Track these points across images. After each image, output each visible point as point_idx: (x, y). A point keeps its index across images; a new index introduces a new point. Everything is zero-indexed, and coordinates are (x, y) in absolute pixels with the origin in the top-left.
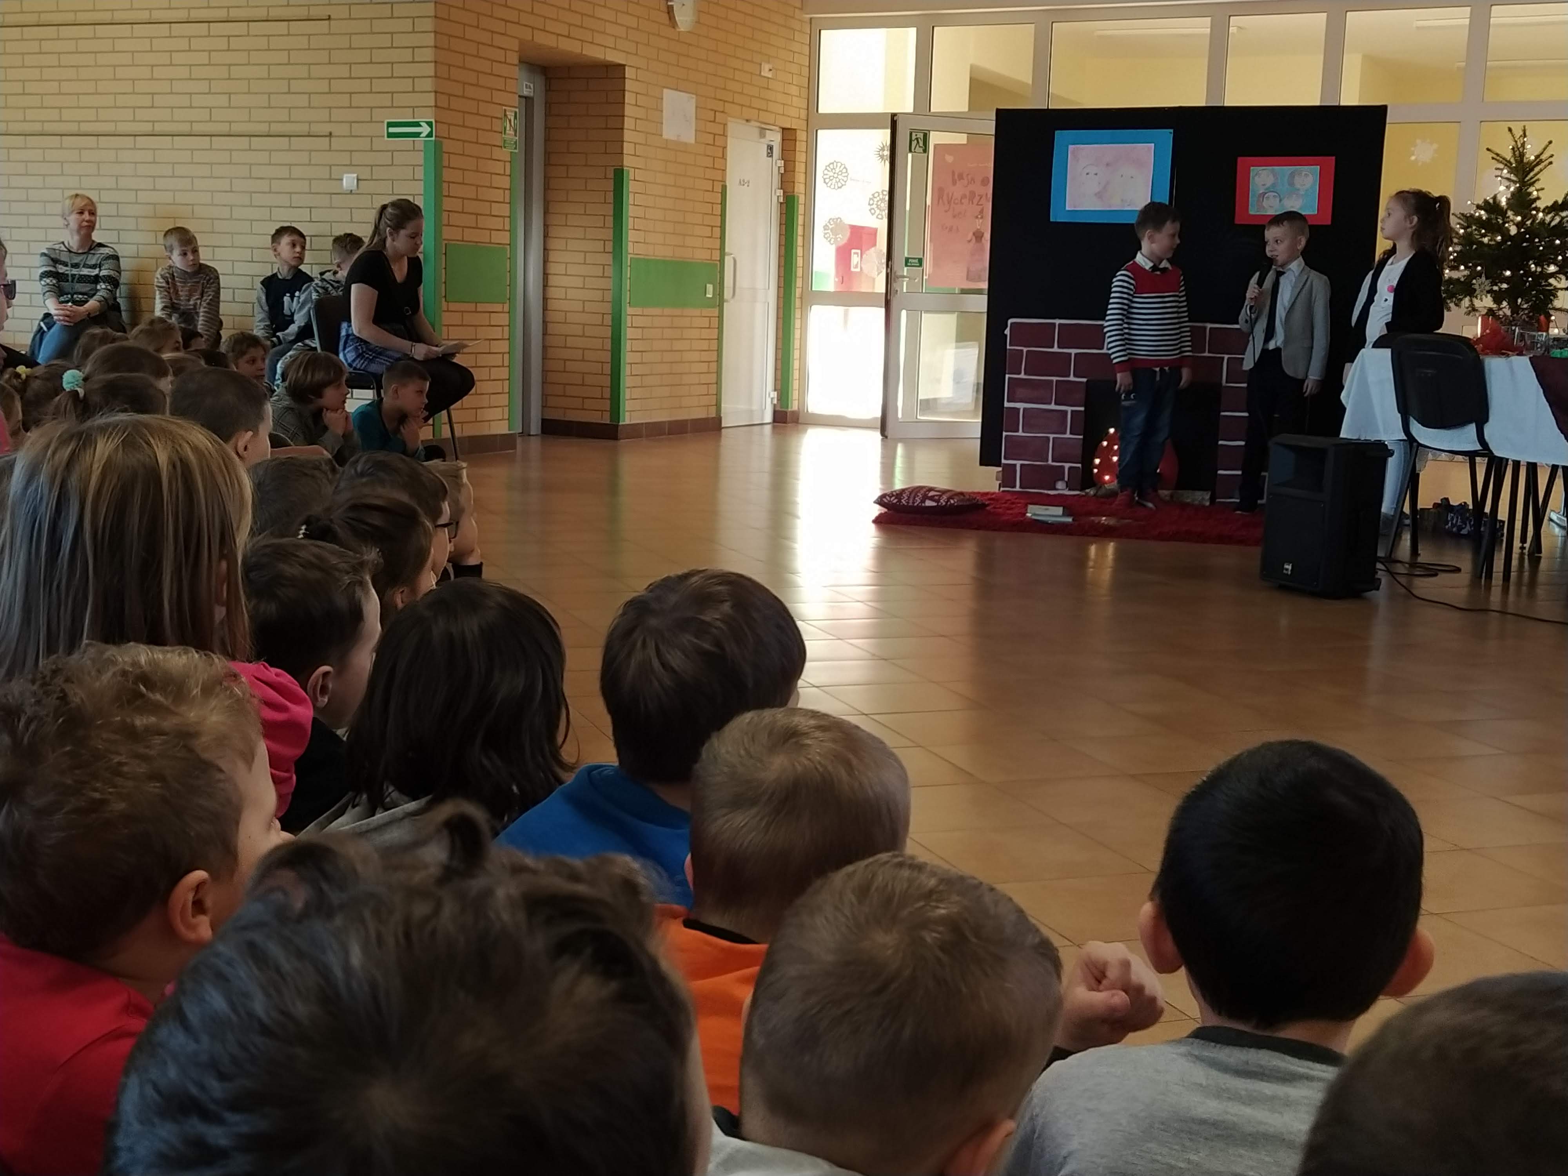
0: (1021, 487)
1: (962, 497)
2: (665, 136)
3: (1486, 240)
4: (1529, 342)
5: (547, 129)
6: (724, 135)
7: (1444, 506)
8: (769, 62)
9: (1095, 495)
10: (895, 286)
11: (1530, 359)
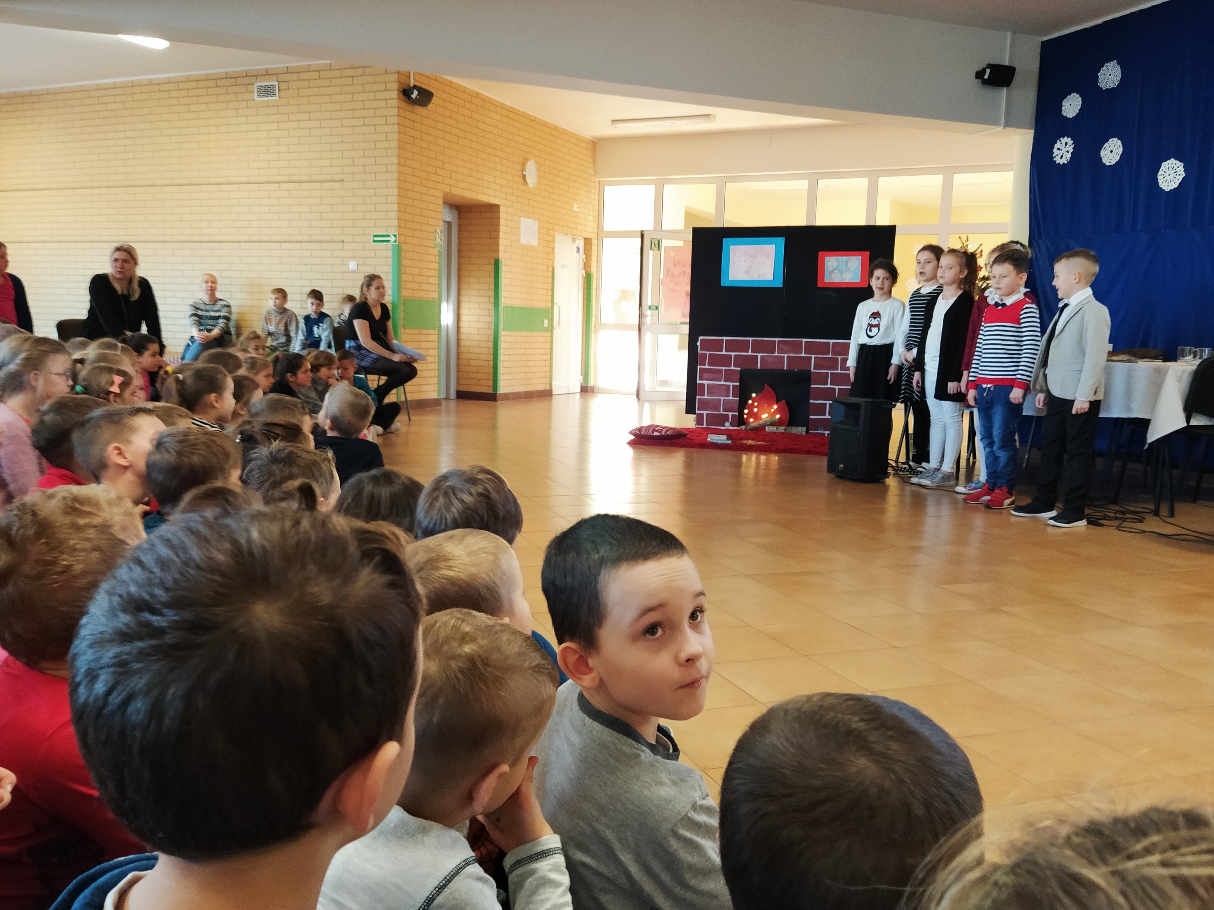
0: (706, 425)
1: (673, 430)
2: (521, 242)
5: (459, 238)
6: (553, 241)
8: (577, 204)
9: (745, 429)
10: (643, 320)
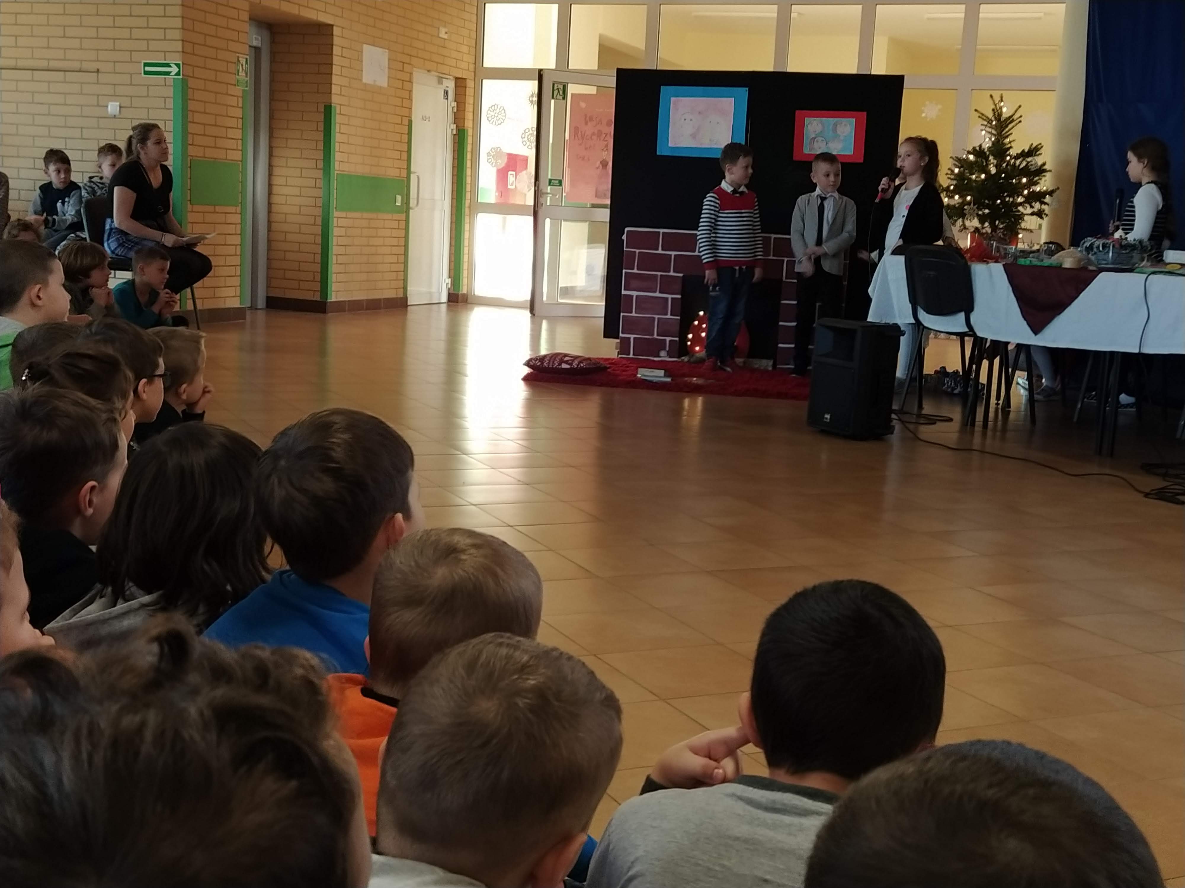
0: (634, 355)
1: (589, 361)
2: (364, 81)
3: (974, 177)
4: (1003, 253)
5: (272, 72)
6: (410, 81)
7: (942, 372)
8: (445, 27)
9: (688, 361)
10: (541, 200)
11: (1004, 265)
